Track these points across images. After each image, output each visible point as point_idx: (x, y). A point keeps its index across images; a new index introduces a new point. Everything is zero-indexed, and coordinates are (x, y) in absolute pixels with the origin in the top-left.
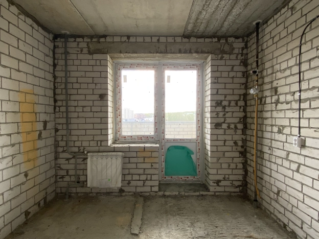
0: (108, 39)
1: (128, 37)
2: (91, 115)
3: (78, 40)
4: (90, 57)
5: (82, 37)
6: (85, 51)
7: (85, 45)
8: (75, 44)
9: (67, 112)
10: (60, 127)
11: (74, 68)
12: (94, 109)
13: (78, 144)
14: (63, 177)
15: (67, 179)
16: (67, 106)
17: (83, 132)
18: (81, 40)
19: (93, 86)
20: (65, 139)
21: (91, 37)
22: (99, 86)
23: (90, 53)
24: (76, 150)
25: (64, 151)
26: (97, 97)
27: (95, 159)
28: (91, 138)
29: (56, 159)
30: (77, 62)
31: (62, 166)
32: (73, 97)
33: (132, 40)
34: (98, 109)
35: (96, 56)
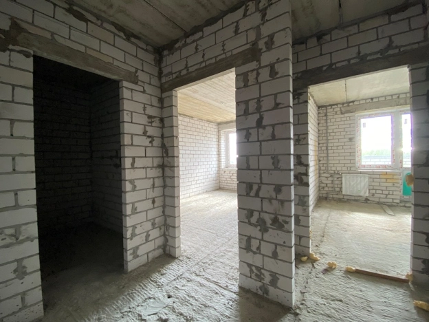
0: (356, 103)
1: (372, 99)
2: (343, 151)
3: (333, 107)
4: (342, 116)
5: (337, 105)
6: (339, 112)
7: (339, 109)
8: (331, 110)
9: (327, 149)
10: (321, 159)
11: (332, 124)
12: (345, 147)
13: (333, 169)
14: (323, 188)
15: (326, 189)
16: (327, 147)
17: (337, 162)
18: (336, 106)
19: (344, 133)
20: (325, 165)
21: (343, 104)
22: (349, 133)
23: (342, 113)
24: (333, 172)
25: (324, 173)
26: (347, 140)
27: (348, 177)
28: (343, 165)
29: (319, 177)
30: (333, 120)
31: (323, 181)
32: (329, 141)
33: (374, 100)
34: (348, 147)
35: (346, 115)
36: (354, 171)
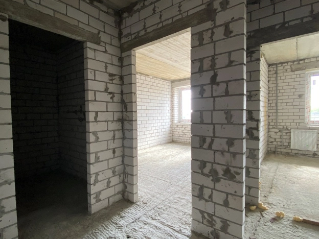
0: (306, 61)
2: (292, 107)
3: (284, 65)
4: (293, 73)
5: (287, 62)
6: (289, 70)
7: (289, 67)
8: (282, 68)
9: (276, 106)
10: (271, 115)
11: (281, 81)
12: (294, 104)
13: (283, 124)
14: (272, 142)
15: (275, 143)
16: (276, 103)
17: (287, 117)
18: (286, 64)
19: (294, 90)
20: (274, 121)
21: (293, 62)
22: (298, 90)
23: (292, 71)
24: (282, 127)
25: (273, 128)
26: (297, 97)
27: (296, 132)
28: (292, 121)
29: (268, 132)
30: (282, 78)
31: (272, 136)
32: (279, 98)
34: (298, 104)
35: (296, 72)
36: (302, 126)
